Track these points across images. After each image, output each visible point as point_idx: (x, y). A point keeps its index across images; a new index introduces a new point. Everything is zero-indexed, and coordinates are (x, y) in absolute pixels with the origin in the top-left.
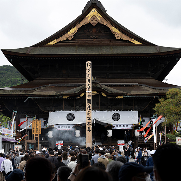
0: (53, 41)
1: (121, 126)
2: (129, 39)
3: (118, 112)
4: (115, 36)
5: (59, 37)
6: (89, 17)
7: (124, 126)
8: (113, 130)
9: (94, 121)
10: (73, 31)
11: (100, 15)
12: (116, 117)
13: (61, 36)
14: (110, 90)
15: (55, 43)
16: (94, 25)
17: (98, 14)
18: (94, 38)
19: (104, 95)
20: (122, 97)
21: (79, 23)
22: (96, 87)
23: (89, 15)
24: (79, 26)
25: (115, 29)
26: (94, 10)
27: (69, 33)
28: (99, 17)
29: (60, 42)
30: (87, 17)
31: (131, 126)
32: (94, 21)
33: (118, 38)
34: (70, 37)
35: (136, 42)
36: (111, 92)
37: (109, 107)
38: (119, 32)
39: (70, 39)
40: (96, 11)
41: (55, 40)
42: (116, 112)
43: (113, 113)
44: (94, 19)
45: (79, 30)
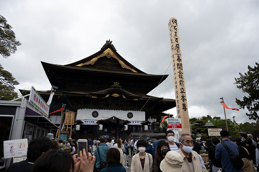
0: (81, 64)
1: (133, 122)
2: (130, 69)
3: (131, 112)
4: (122, 66)
5: (85, 62)
6: (105, 52)
7: (136, 122)
8: (129, 126)
9: (114, 118)
10: (95, 59)
11: (112, 52)
12: (130, 115)
13: (86, 62)
14: (130, 94)
15: (81, 65)
16: (108, 58)
17: (112, 51)
18: (108, 66)
19: (124, 97)
20: (137, 100)
21: (99, 55)
22: (120, 90)
23: (105, 51)
24: (99, 57)
25: (122, 62)
26: (109, 49)
27: (92, 60)
28: (112, 53)
29: (85, 65)
30: (104, 52)
31: (141, 122)
32: (109, 55)
33: (124, 68)
34: (92, 63)
35: (135, 71)
36: (130, 95)
37: (125, 107)
38: (124, 64)
39: (92, 64)
40: (110, 50)
41: (82, 64)
42: (130, 111)
43: (128, 112)
44: (108, 54)
45: (99, 59)
